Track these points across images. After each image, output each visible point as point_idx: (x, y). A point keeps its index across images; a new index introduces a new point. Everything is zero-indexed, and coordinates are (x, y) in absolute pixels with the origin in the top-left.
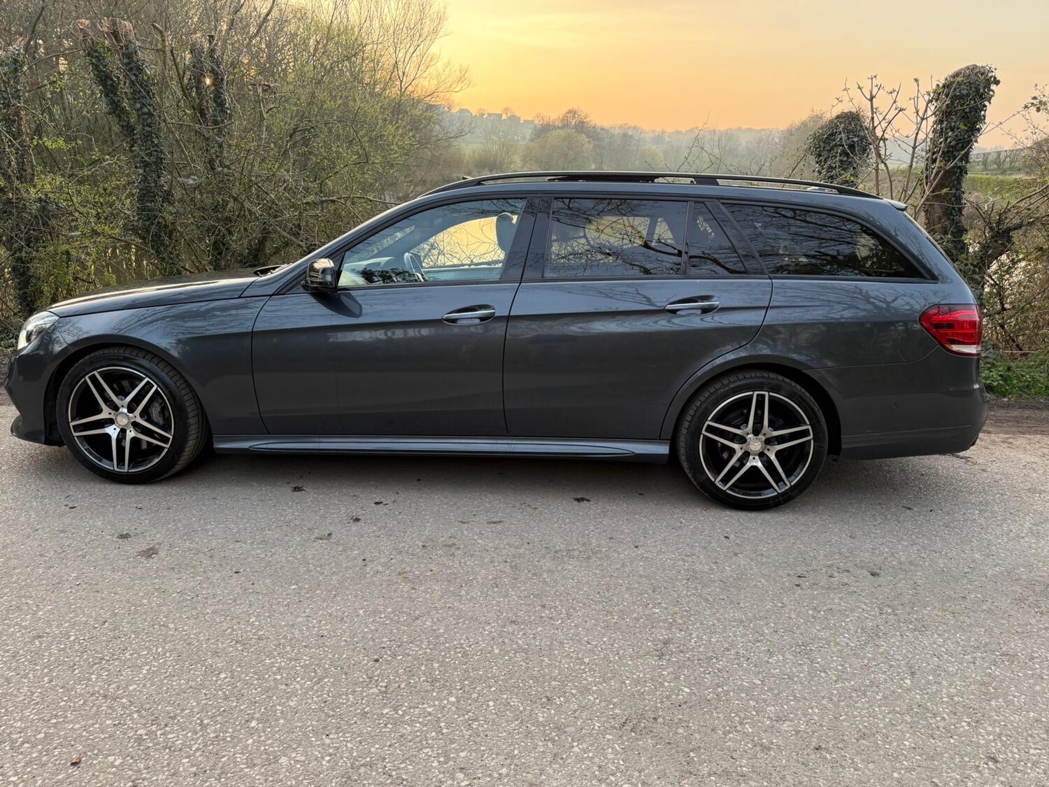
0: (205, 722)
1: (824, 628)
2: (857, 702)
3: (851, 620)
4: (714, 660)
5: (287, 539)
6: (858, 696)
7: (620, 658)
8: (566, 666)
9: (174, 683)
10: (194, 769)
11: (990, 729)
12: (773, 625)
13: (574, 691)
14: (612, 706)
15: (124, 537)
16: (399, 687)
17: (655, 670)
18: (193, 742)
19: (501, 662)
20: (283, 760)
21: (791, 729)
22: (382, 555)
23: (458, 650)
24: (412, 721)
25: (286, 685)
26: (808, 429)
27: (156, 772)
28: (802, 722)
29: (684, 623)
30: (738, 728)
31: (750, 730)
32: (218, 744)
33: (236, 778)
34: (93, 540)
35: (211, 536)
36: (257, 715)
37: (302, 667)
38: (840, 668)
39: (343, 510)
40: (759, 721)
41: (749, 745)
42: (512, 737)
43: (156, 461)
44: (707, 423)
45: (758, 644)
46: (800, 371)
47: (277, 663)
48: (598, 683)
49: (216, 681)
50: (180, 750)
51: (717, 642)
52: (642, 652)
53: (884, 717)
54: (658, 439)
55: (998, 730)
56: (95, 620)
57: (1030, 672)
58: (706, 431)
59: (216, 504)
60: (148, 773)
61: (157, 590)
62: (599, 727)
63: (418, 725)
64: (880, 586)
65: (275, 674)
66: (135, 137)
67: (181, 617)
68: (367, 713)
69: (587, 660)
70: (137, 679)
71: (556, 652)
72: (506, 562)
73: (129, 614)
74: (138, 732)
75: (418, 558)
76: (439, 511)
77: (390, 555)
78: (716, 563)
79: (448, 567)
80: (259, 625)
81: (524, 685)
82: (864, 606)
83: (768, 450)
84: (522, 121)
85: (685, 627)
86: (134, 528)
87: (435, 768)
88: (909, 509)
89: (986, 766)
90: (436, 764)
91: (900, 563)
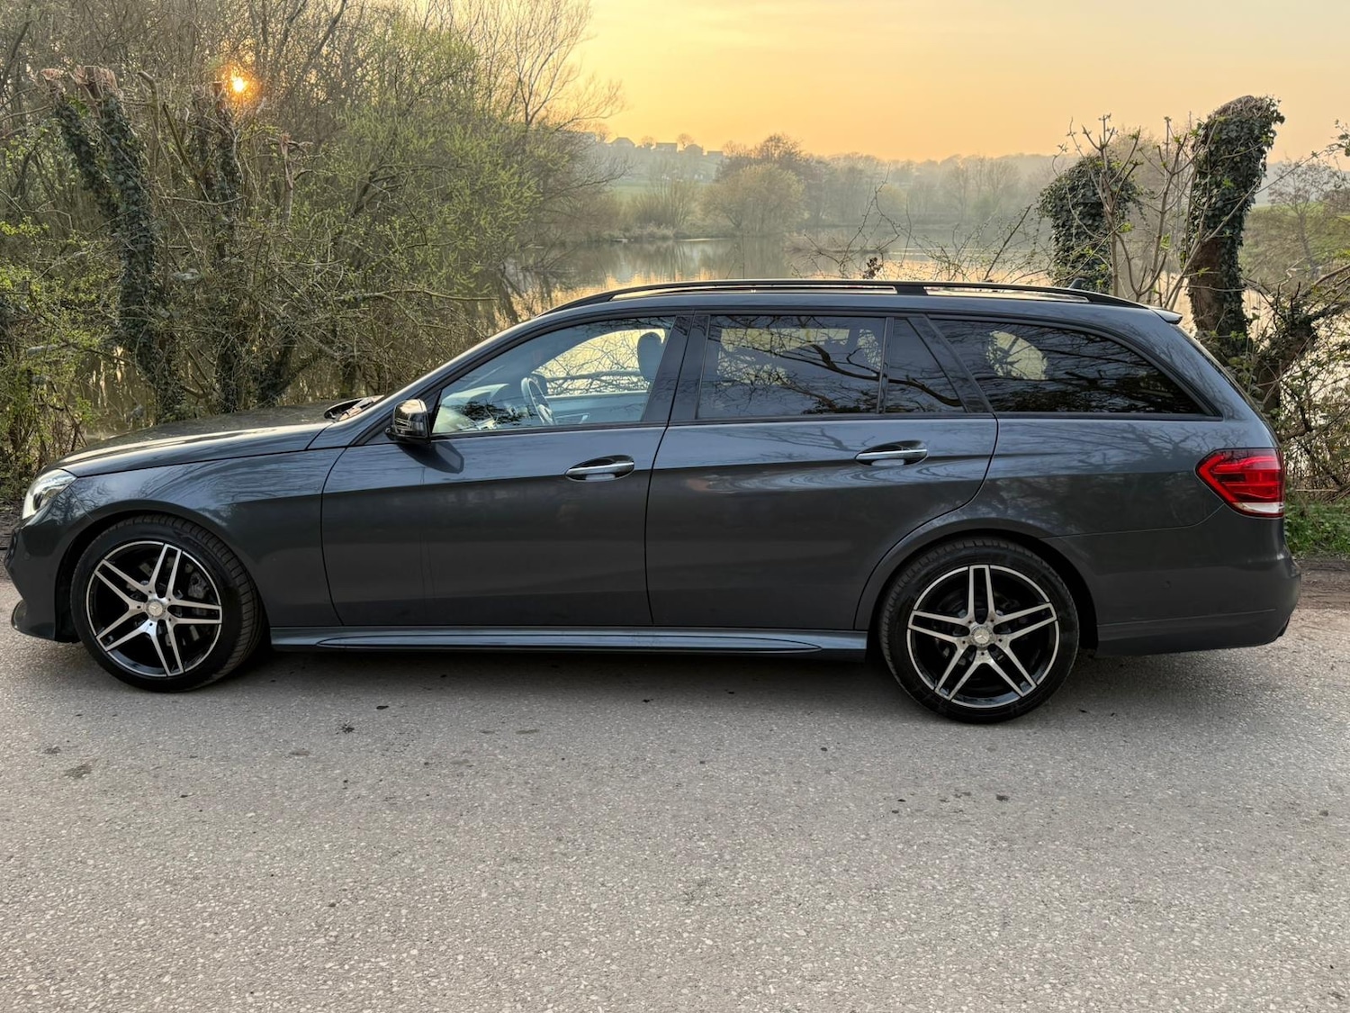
0: (110, 976)
1: (910, 867)
2: (919, 959)
3: (950, 858)
4: (756, 906)
5: (255, 754)
6: (925, 951)
7: (637, 904)
8: (567, 913)
9: (81, 931)
11: (1079, 992)
12: (845, 862)
13: (566, 944)
14: (609, 962)
16: (353, 936)
17: (676, 917)
18: (90, 1000)
19: (487, 908)
21: (824, 990)
22: (371, 775)
23: (437, 894)
24: (358, 977)
25: (216, 933)
28: (841, 982)
29: (733, 860)
30: (759, 989)
31: (773, 991)
32: (120, 1002)
34: (13, 756)
35: (161, 750)
36: (173, 969)
37: (239, 912)
38: (913, 916)
39: (335, 716)
40: (788, 981)
42: (476, 998)
45: (819, 886)
47: (210, 907)
48: (601, 933)
49: (132, 928)
50: (74, 1008)
51: (767, 883)
52: (667, 896)
53: (948, 977)
55: (1088, 994)
57: (1159, 924)
59: (175, 710)
61: (80, 818)
62: (585, 986)
63: (364, 982)
64: (1004, 813)
65: (204, 921)
66: (117, 219)
67: (104, 851)
68: (306, 967)
69: (594, 906)
70: (37, 925)
71: (559, 896)
72: (527, 783)
73: (41, 848)
74: (28, 988)
75: (415, 779)
76: (458, 718)
77: (381, 775)
78: (799, 782)
79: (450, 791)
80: (198, 862)
81: (508, 936)
82: (973, 840)
83: (1000, 640)
84: (705, 154)
85: (732, 864)
86: (66, 739)
88: (1084, 712)
91: (1043, 784)
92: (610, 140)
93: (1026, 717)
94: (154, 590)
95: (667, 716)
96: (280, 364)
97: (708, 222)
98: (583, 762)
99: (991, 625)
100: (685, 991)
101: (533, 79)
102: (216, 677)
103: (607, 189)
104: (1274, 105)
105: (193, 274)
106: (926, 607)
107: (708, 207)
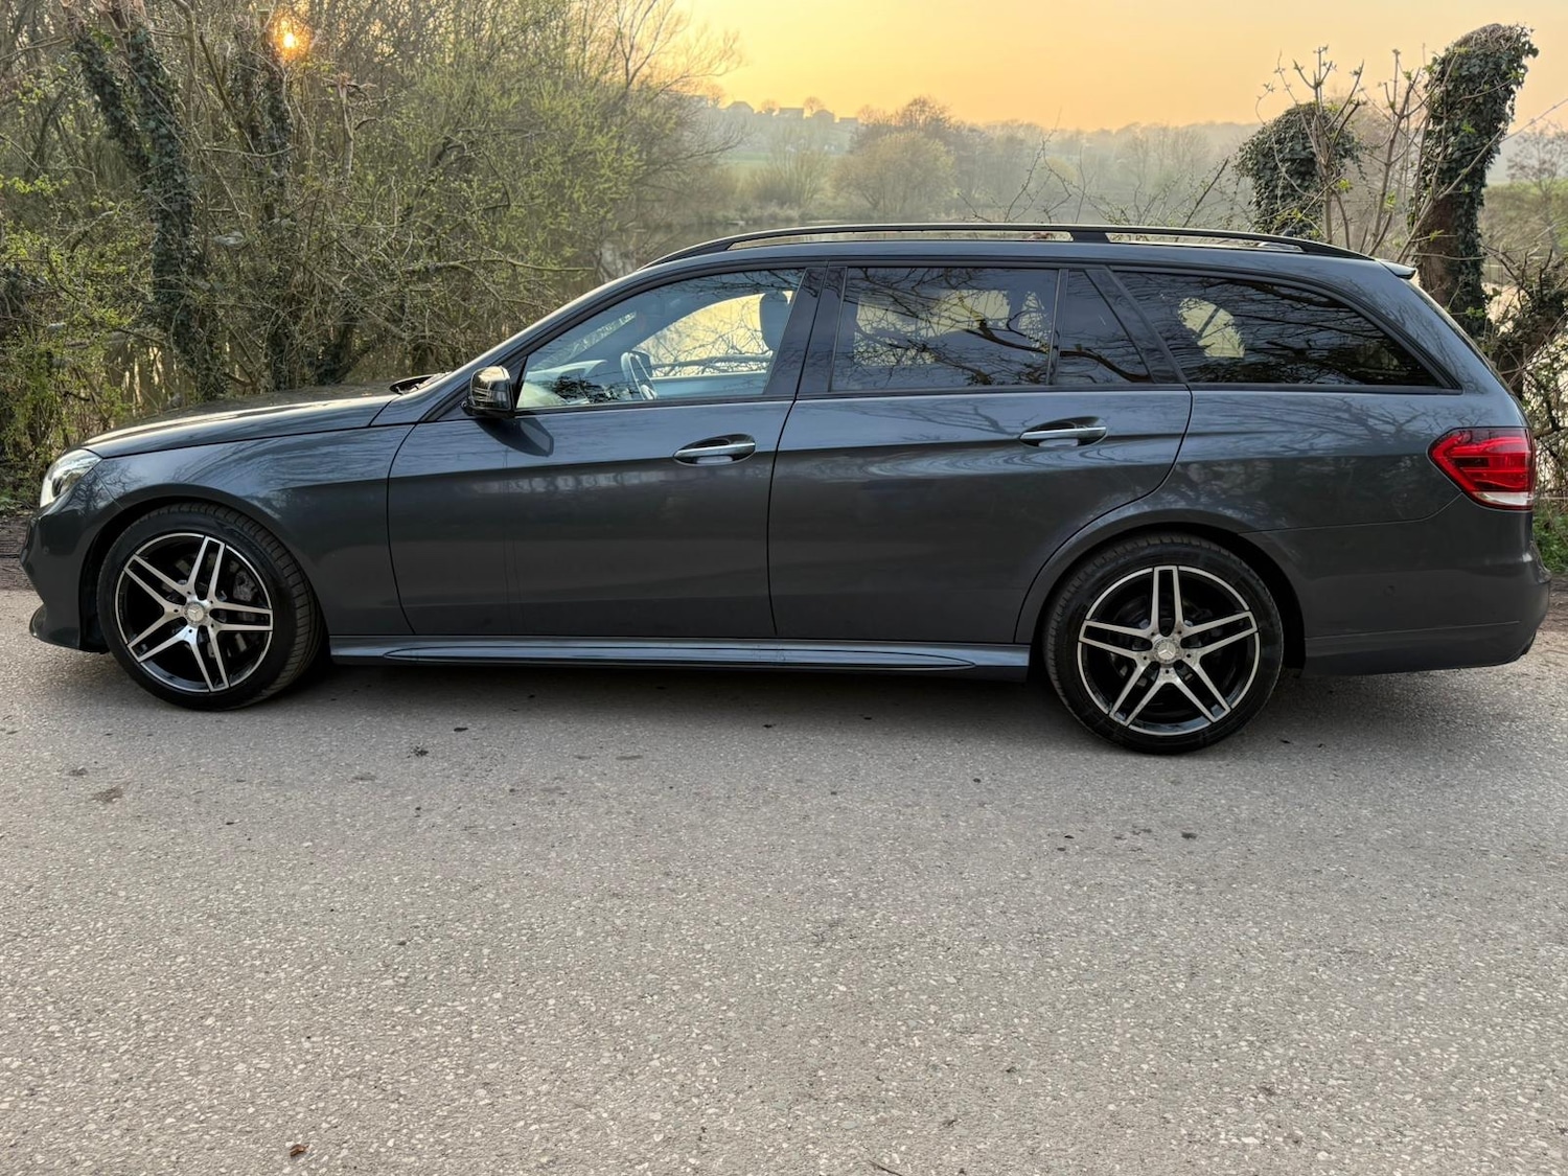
0: (144, 1018)
1: (1079, 910)
2: (1090, 1011)
3: (1127, 900)
4: (897, 950)
5: (313, 778)
6: (1098, 1003)
7: (758, 945)
8: (676, 954)
9: (111, 968)
10: (116, 1076)
11: (1281, 1051)
12: (1002, 903)
13: (675, 988)
14: (725, 1008)
16: (426, 978)
17: (804, 960)
18: (121, 1043)
19: (582, 948)
20: (241, 1068)
21: (979, 1043)
22: (446, 803)
23: (524, 931)
24: (433, 1022)
25: (267, 972)
27: (64, 1079)
28: (998, 1035)
29: (869, 899)
30: (901, 1041)
31: (918, 1044)
32: (156, 1046)
33: (171, 1088)
34: (32, 778)
35: (203, 773)
36: (218, 1011)
37: (294, 950)
38: (1083, 964)
39: (405, 737)
40: (935, 1033)
41: (909, 1064)
42: (569, 1046)
45: (971, 929)
47: (260, 944)
48: (716, 977)
49: (170, 966)
50: (103, 1052)
51: (909, 925)
52: (793, 937)
53: (1125, 1032)
55: (1291, 1053)
56: (17, 884)
57: (1377, 977)
59: (220, 729)
60: (54, 1079)
61: (110, 845)
62: (698, 1035)
63: (439, 1027)
64: (1190, 853)
65: (253, 958)
66: (149, 173)
67: (137, 882)
68: (372, 1011)
69: (708, 947)
70: (60, 961)
71: (667, 935)
72: (629, 813)
73: (65, 877)
74: (50, 1029)
75: (499, 807)
76: (548, 741)
77: (460, 801)
78: (948, 816)
79: (541, 820)
80: (246, 895)
81: (607, 979)
82: (1154, 881)
83: (1189, 656)
84: (837, 121)
85: (870, 903)
86: (94, 760)
87: (448, 1082)
88: (1286, 742)
89: (1252, 1099)
90: (451, 1077)
91: (1237, 821)
92: (726, 103)
93: (1216, 747)
94: (193, 590)
95: (793, 743)
96: (339, 346)
97: (840, 201)
98: (695, 791)
99: (1178, 638)
100: (814, 1042)
101: (634, 30)
102: (267, 693)
103: (721, 161)
104: (1526, 35)
105: (237, 238)
106: (1101, 615)
107: (841, 183)
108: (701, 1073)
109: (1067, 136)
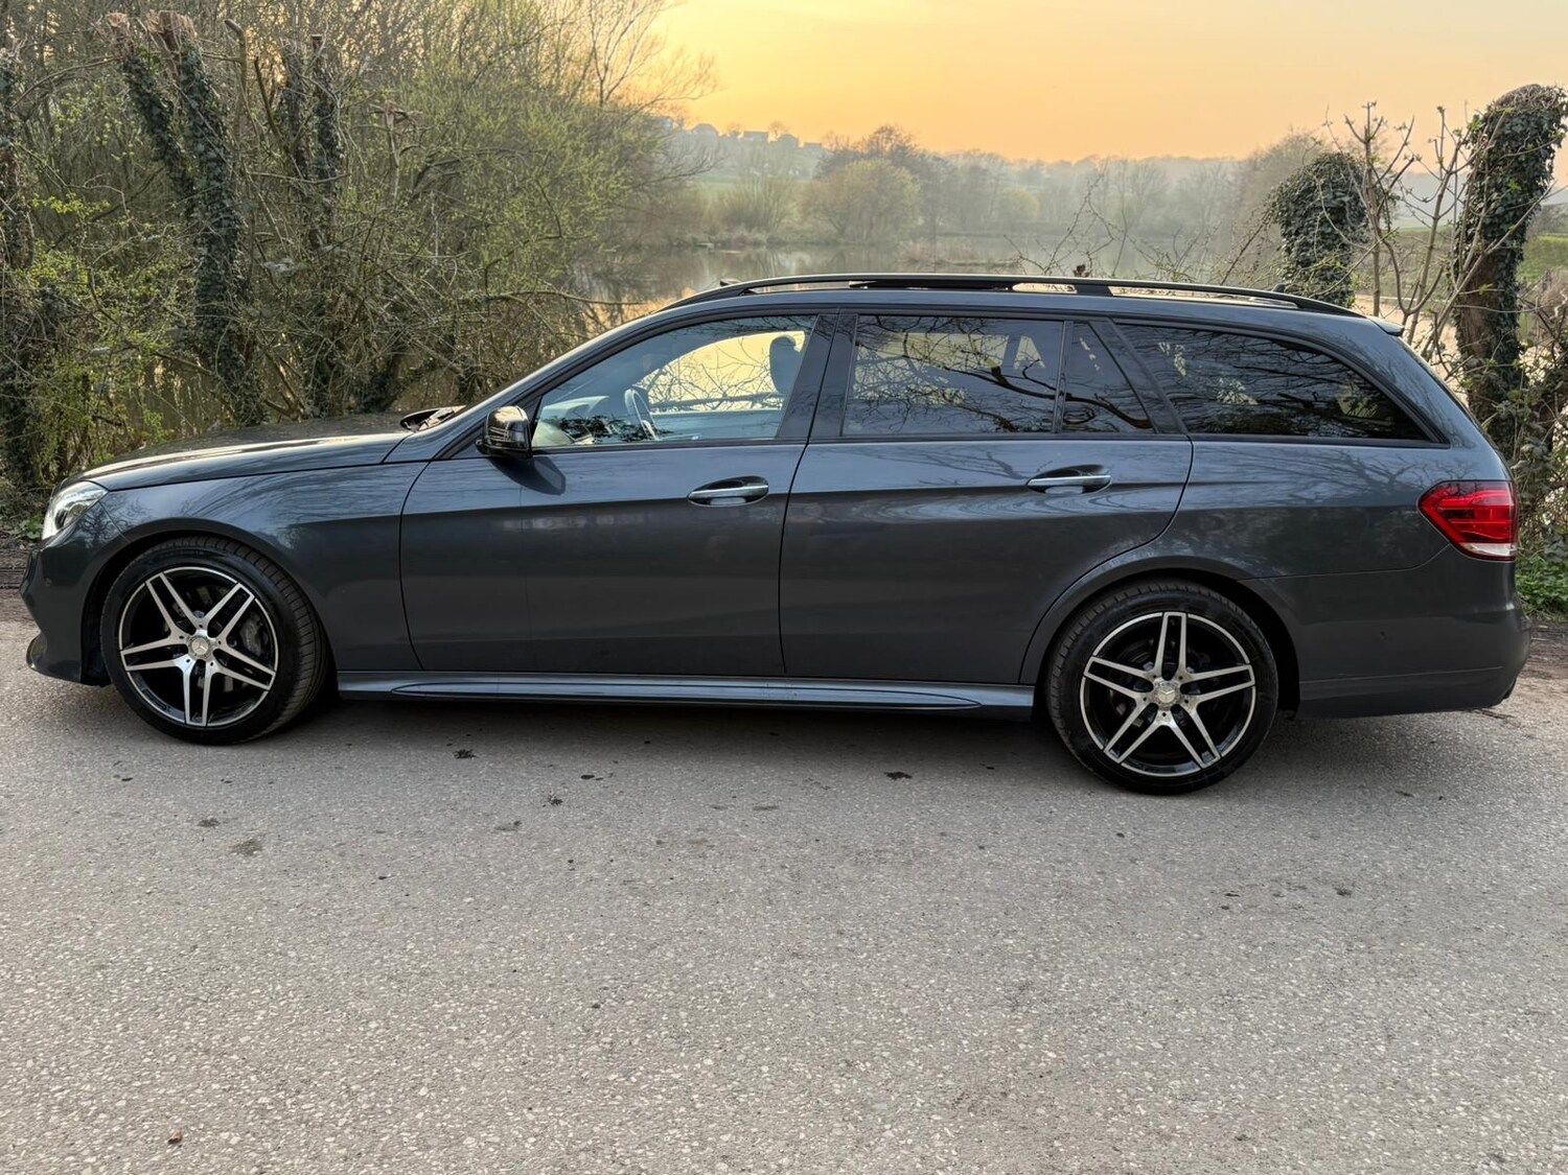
0: (354, 1088)
2: (1302, 1076)
3: (1304, 960)
4: (1094, 1014)
5: (453, 829)
6: (1306, 1068)
7: (954, 1009)
8: (875, 1018)
9: (304, 1035)
10: (343, 1151)
11: (1498, 1116)
12: (1184, 965)
13: (885, 1054)
14: (941, 1076)
15: (206, 824)
16: (630, 1043)
17: (1005, 1026)
18: (338, 1115)
19: (779, 1011)
20: (469, 1141)
21: (1202, 1111)
22: (597, 855)
23: (715, 993)
24: (651, 1091)
25: (466, 1039)
26: (1247, 671)
27: (290, 1155)
28: (1219, 1102)
29: (1052, 960)
30: (1126, 1109)
31: (1143, 1112)
32: (375, 1119)
33: (404, 1163)
34: (163, 828)
35: (338, 824)
36: (428, 1080)
37: (487, 1014)
38: (1280, 1027)
39: (535, 786)
40: (1157, 1101)
41: (1141, 1133)
42: (797, 1116)
43: (251, 709)
44: (1092, 659)
45: (1161, 992)
46: (1235, 581)
47: (451, 1008)
48: (922, 1043)
49: (365, 1032)
50: (322, 1125)
51: (1099, 988)
52: (986, 1001)
53: (1342, 1097)
54: (1018, 684)
55: (1508, 1117)
58: (1091, 671)
60: (279, 1155)
61: (265, 902)
62: (922, 1104)
63: (660, 1097)
64: (1350, 910)
65: (448, 1024)
66: (195, 197)
67: (305, 941)
68: (586, 1079)
69: (904, 1011)
70: (249, 1027)
71: (860, 998)
72: (783, 867)
73: (228, 937)
74: (260, 1101)
75: (651, 860)
76: (679, 790)
77: (610, 854)
78: (1103, 873)
79: (696, 875)
80: (421, 955)
81: (813, 1044)
82: (1325, 940)
84: (801, 145)
85: (1052, 965)
86: (221, 811)
87: (686, 1155)
88: (1406, 795)
89: (1485, 1167)
90: (686, 1150)
91: (1385, 877)
92: (689, 127)
96: (386, 375)
97: (807, 226)
98: (842, 844)
100: (1041, 1111)
101: (610, 50)
103: (689, 183)
107: (808, 208)
108: (939, 1144)
109: (1028, 166)
